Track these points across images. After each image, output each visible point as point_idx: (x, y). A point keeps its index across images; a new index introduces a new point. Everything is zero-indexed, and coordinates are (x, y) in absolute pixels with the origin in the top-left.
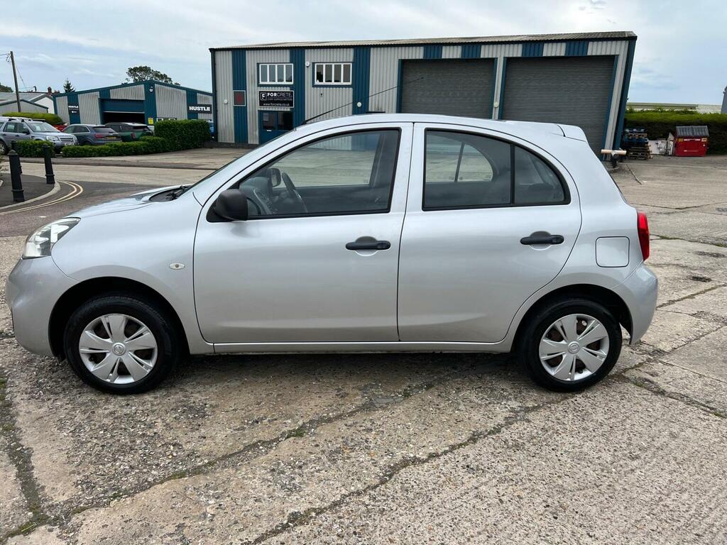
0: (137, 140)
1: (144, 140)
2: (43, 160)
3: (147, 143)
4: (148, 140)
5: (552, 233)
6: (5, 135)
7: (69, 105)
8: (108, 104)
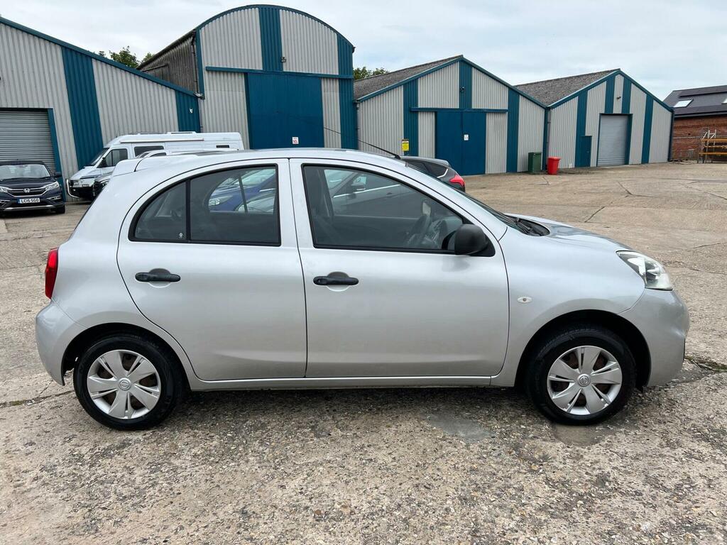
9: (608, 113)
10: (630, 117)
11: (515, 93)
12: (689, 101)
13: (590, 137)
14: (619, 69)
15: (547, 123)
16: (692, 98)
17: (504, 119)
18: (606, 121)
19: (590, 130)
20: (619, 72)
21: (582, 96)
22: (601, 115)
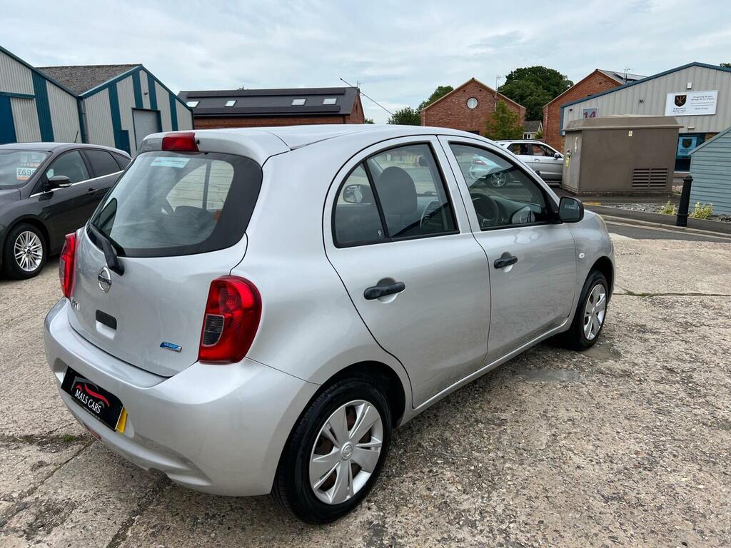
9: (138, 109)
10: (158, 113)
11: (39, 76)
12: (197, 102)
13: (127, 131)
14: (141, 65)
15: (81, 114)
16: (200, 99)
17: (32, 106)
18: (138, 116)
19: (126, 124)
20: (141, 67)
21: (112, 88)
22: (133, 109)
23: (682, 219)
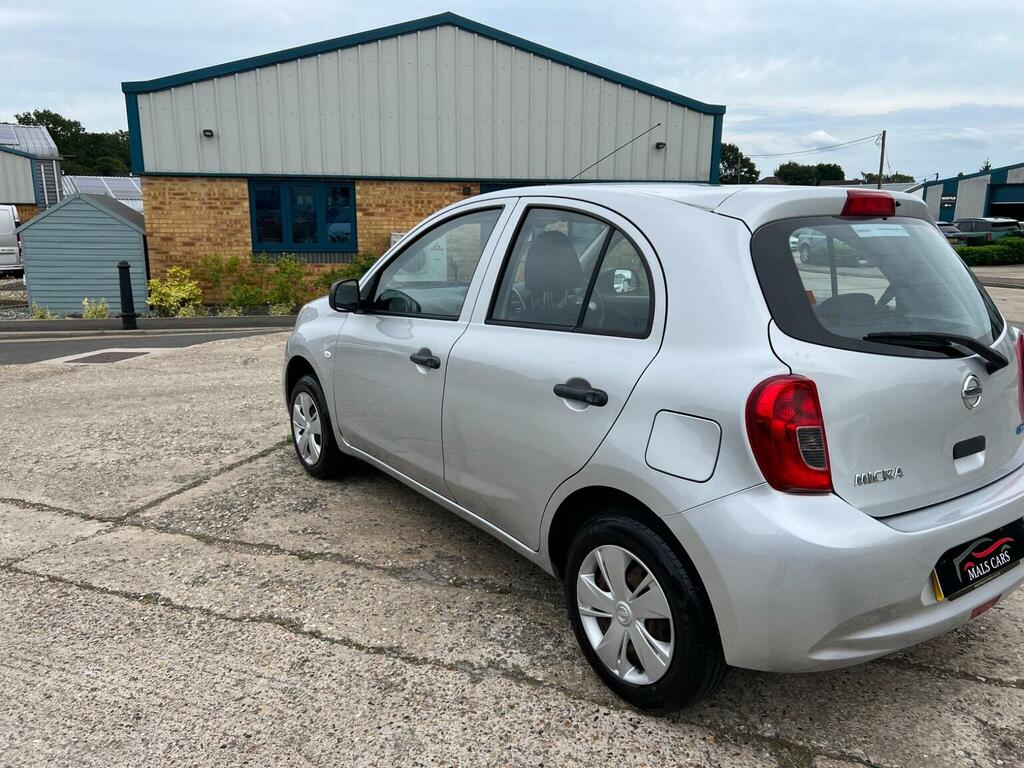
0: (993, 243)
1: (1003, 244)
2: (828, 269)
3: (1007, 248)
4: (1010, 244)
5: (594, 386)
6: (811, 239)
7: (943, 196)
8: (1002, 191)
23: (129, 319)
